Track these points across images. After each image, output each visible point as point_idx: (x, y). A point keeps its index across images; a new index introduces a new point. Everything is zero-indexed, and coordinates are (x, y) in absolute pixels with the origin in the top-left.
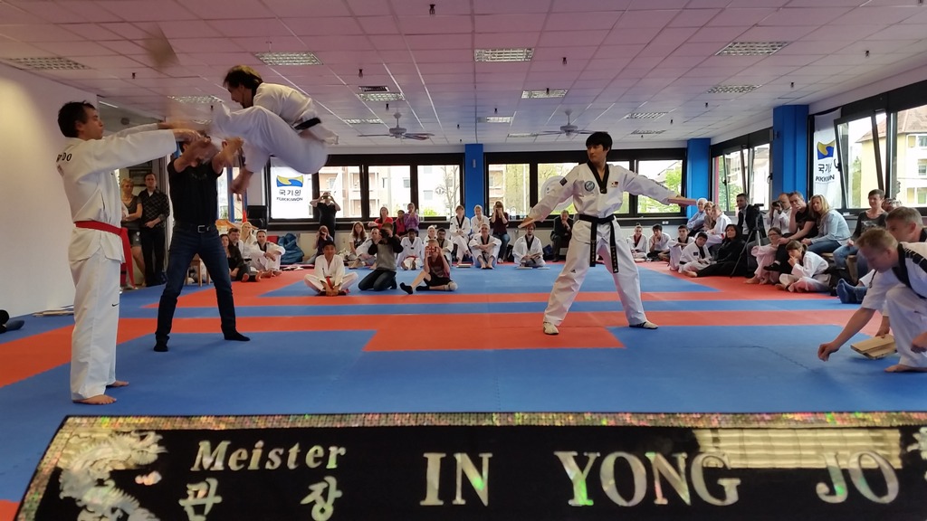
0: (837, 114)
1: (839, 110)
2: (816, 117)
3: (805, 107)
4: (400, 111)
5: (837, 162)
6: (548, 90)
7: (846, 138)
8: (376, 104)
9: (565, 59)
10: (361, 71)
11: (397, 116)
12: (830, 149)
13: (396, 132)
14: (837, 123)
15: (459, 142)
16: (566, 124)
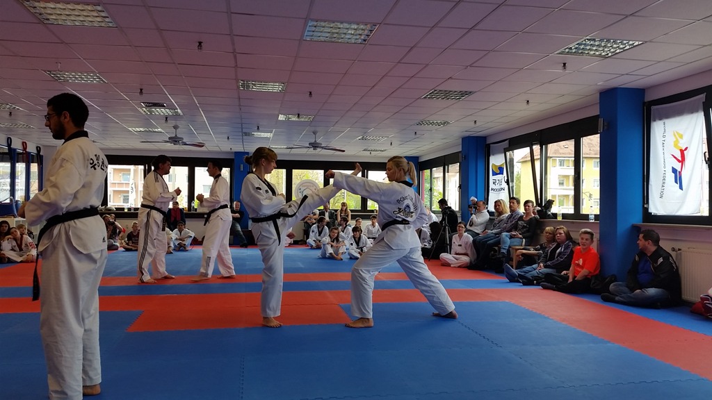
0: (506, 144)
1: (507, 142)
2: (491, 145)
3: (484, 138)
4: (178, 123)
5: (506, 178)
6: (299, 115)
7: (512, 160)
8: (158, 118)
9: (310, 93)
10: (141, 90)
11: (176, 127)
12: (501, 169)
13: (175, 140)
14: (505, 151)
15: (229, 150)
16: (313, 141)
